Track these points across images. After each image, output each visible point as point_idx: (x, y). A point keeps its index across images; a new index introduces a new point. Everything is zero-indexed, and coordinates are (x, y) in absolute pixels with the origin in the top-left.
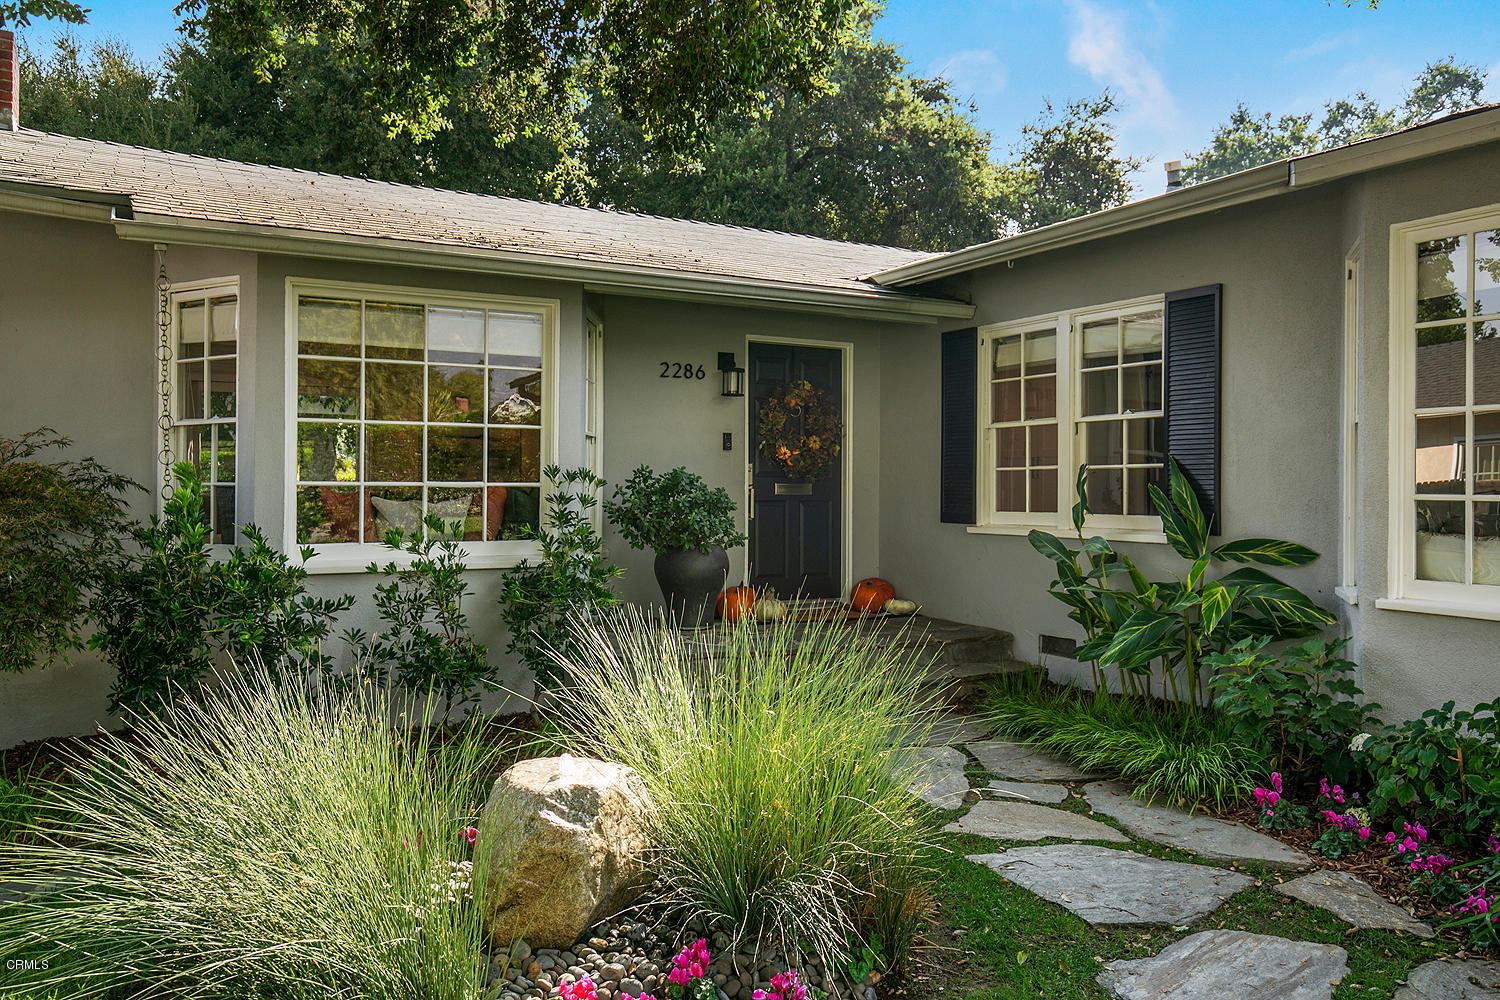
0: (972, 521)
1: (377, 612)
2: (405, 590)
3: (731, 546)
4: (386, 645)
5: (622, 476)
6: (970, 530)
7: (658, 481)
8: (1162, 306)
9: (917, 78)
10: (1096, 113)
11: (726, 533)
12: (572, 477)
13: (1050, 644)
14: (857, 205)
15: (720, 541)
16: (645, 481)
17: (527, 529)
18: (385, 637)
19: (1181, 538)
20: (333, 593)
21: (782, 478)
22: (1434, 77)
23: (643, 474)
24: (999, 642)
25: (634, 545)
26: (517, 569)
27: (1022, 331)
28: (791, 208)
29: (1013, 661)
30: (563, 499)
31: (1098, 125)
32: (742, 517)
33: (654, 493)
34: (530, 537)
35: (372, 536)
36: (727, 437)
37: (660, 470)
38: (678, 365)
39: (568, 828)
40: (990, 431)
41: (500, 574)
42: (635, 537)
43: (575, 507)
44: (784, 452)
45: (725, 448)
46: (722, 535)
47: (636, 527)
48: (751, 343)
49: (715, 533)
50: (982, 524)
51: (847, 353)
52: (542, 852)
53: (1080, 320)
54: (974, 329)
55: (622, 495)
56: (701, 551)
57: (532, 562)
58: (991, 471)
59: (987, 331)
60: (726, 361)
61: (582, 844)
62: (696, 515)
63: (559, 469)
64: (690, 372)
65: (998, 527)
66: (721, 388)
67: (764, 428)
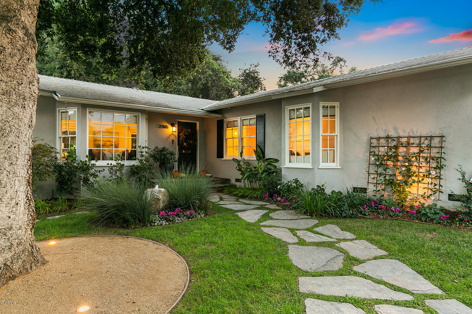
0: (223, 157)
1: (109, 172)
2: (114, 168)
3: (175, 162)
4: (110, 179)
5: (153, 148)
6: (222, 159)
7: (160, 149)
8: (255, 117)
9: (214, 54)
10: (256, 66)
11: (174, 159)
12: (143, 148)
13: (237, 180)
14: (199, 86)
15: (173, 161)
16: (157, 149)
17: (135, 158)
18: (110, 177)
19: (258, 159)
20: (101, 169)
21: (184, 149)
22: (336, 59)
23: (157, 148)
24: (228, 180)
25: (155, 162)
26: (133, 166)
27: (232, 120)
28: (183, 86)
29: (230, 184)
30: (141, 152)
31: (257, 69)
32: (177, 157)
33: (159, 151)
34: (135, 160)
35: (103, 159)
36: (173, 141)
37: (160, 147)
38: (163, 125)
39: (158, 195)
40: (226, 140)
41: (129, 167)
42: (155, 160)
43: (144, 153)
44: (185, 144)
45: (173, 143)
46: (173, 160)
47: (155, 158)
48: (178, 121)
49: (172, 159)
50: (225, 158)
51: (198, 123)
52: (155, 198)
53: (242, 119)
54: (223, 120)
55: (153, 152)
56: (169, 163)
57: (136, 165)
58: (226, 148)
59: (225, 120)
60: (173, 125)
61: (161, 197)
62: (168, 156)
63: (140, 146)
64: (165, 127)
65: (228, 158)
66: (172, 130)
67: (181, 139)
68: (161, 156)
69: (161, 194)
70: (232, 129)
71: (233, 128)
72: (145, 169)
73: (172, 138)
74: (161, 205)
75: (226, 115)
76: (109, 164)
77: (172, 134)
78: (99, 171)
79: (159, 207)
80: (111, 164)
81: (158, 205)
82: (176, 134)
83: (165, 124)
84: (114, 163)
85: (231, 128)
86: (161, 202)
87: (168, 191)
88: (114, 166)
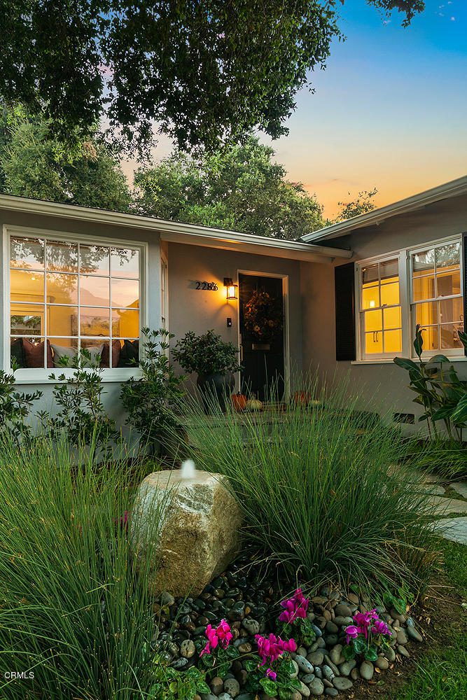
0: (354, 358)
1: (55, 401)
2: (71, 389)
3: (234, 371)
4: (61, 419)
5: (181, 336)
6: (353, 363)
7: (198, 339)
8: (461, 240)
10: (370, 196)
11: (233, 365)
12: (156, 333)
13: (401, 417)
15: (230, 369)
16: (191, 339)
17: (133, 360)
18: (59, 415)
20: (31, 392)
21: (256, 341)
23: (190, 335)
25: (186, 371)
26: (128, 382)
27: (378, 261)
30: (151, 345)
32: (239, 358)
33: (196, 345)
34: (135, 365)
36: (229, 320)
37: (200, 333)
38: (205, 283)
39: (195, 512)
40: (362, 313)
41: (120, 384)
42: (187, 367)
43: (158, 349)
44: (257, 328)
45: (229, 326)
46: (231, 366)
47: (187, 362)
48: (239, 274)
49: (228, 364)
50: (359, 360)
51: (285, 280)
52: (178, 531)
53: (411, 253)
54: (353, 263)
55: (181, 345)
56: (221, 373)
57: (137, 378)
58: (363, 333)
59: (359, 264)
60: (227, 282)
61: (205, 524)
62: (219, 354)
63: (148, 330)
64: (211, 287)
65: (368, 360)
66: (226, 295)
67: (247, 316)
68: (201, 356)
69: (206, 506)
70: (380, 285)
71: (382, 282)
72: (158, 391)
73: (228, 313)
74: (210, 563)
75: (360, 252)
76: (57, 378)
77: (227, 304)
78: (28, 397)
79: (200, 572)
80: (63, 377)
81: (197, 564)
82: (236, 303)
83: (211, 280)
84: (69, 373)
85: (377, 283)
86: (206, 548)
87: (236, 486)
88: (71, 382)
